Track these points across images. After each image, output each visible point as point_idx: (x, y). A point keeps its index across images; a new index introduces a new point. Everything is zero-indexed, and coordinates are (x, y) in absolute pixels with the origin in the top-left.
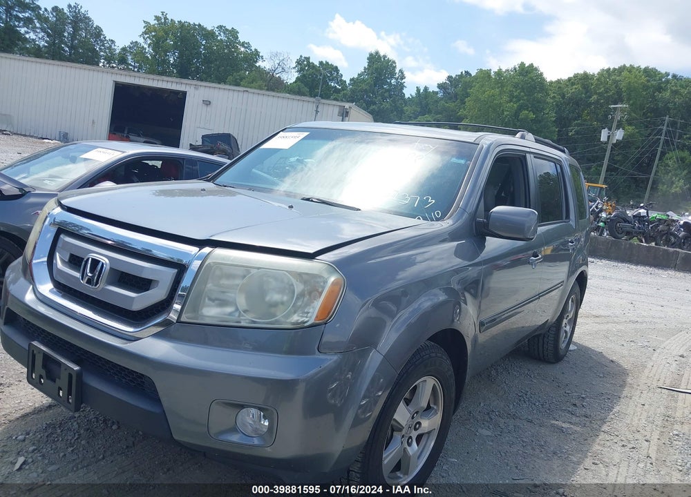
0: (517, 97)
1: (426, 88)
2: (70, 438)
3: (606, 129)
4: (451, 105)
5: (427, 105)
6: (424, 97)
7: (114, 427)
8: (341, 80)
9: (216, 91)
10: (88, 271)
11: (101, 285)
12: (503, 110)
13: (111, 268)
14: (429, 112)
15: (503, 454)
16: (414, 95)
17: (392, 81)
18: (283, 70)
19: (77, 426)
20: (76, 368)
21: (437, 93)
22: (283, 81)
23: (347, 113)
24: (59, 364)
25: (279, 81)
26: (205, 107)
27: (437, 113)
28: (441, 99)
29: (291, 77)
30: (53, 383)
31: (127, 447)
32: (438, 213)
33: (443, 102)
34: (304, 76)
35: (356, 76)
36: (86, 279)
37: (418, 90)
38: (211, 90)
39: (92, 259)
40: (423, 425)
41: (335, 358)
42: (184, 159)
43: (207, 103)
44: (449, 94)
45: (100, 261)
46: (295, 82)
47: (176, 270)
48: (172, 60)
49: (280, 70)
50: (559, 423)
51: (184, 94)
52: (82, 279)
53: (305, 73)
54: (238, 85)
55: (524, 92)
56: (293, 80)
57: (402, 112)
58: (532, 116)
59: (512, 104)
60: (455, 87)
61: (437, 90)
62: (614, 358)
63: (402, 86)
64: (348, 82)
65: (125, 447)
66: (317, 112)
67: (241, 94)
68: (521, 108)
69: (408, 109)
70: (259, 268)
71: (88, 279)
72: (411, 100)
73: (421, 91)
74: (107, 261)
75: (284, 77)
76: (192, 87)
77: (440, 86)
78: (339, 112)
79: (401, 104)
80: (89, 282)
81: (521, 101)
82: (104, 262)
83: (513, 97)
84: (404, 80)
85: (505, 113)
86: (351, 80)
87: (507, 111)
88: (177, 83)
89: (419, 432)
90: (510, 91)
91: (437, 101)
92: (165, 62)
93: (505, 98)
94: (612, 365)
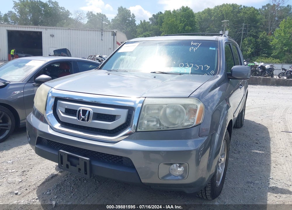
0: (183, 21)
1: (144, 21)
2: (69, 189)
3: (221, 31)
4: (155, 27)
5: (146, 27)
6: (144, 24)
7: (85, 182)
8: (108, 20)
9: (55, 30)
10: (82, 115)
11: (90, 121)
12: (178, 27)
13: (93, 113)
14: (147, 30)
15: (243, 167)
16: (140, 24)
17: (130, 19)
18: (81, 18)
19: (69, 184)
20: (88, 159)
21: (149, 22)
22: (82, 23)
23: (115, 34)
24: (78, 158)
25: (80, 24)
26: (51, 38)
27: (151, 31)
28: (151, 25)
29: (85, 21)
30: (75, 167)
31: (95, 189)
32: (213, 72)
33: (152, 26)
34: (91, 20)
35: (114, 18)
36: (81, 119)
37: (141, 22)
38: (53, 30)
39: (82, 110)
40: (222, 160)
41: (206, 138)
42: (71, 61)
43: (52, 36)
44: (154, 22)
45: (87, 110)
46: (87, 23)
47: (128, 110)
48: (29, 18)
49: (80, 18)
50: (255, 151)
51: (41, 33)
52: (79, 119)
53: (91, 19)
54: (62, 26)
55: (185, 18)
56: (86, 22)
57: (136, 32)
58: (190, 28)
59: (182, 24)
60: (157, 19)
61: (149, 21)
62: (259, 123)
63: (135, 21)
64: (111, 21)
65: (94, 189)
66: (102, 35)
67: (67, 31)
68: (185, 25)
69: (138, 30)
70: (167, 104)
71: (82, 119)
72: (139, 26)
73: (143, 22)
74: (91, 110)
75: (82, 21)
76: (44, 29)
77: (150, 19)
78: (112, 34)
79: (135, 28)
80: (83, 120)
81: (185, 22)
82: (89, 110)
83: (182, 21)
84: (134, 18)
85: (180, 28)
86: (112, 20)
87: (180, 27)
88: (37, 28)
89: (221, 163)
90: (180, 19)
91: (149, 26)
92: (27, 19)
93: (179, 22)
94: (260, 125)
